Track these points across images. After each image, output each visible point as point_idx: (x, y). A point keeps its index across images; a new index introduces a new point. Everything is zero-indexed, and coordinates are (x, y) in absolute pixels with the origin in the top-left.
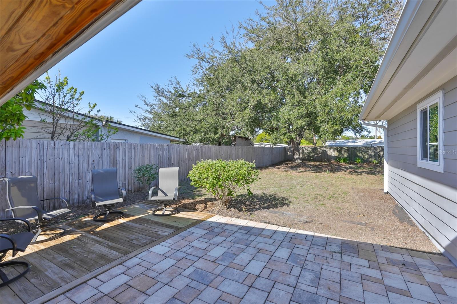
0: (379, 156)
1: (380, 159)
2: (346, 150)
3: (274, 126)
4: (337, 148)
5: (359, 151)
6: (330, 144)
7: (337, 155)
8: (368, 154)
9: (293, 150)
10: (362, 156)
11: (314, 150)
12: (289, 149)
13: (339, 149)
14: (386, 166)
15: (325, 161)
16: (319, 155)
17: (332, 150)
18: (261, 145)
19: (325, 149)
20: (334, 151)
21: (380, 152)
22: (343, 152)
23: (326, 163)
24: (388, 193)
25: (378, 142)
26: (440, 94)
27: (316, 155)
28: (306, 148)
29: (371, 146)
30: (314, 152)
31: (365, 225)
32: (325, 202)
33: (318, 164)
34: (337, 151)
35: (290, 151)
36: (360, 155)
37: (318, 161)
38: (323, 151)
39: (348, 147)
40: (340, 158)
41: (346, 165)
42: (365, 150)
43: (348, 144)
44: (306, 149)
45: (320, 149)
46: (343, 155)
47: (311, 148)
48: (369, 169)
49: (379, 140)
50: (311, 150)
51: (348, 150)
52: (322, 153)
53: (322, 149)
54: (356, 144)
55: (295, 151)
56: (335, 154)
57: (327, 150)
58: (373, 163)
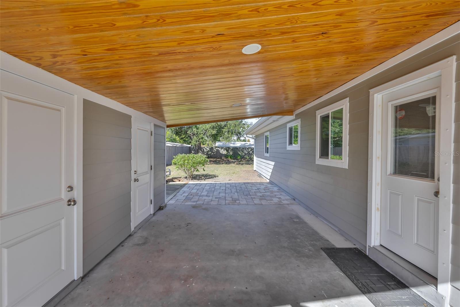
0: (250, 154)
1: (250, 156)
2: (231, 149)
3: (195, 132)
4: (226, 148)
5: (239, 150)
6: (219, 145)
7: (226, 153)
8: (244, 153)
9: (198, 149)
10: (241, 154)
11: (212, 149)
12: (193, 149)
13: (227, 149)
14: (255, 158)
15: (218, 158)
16: (215, 153)
17: (223, 150)
18: (174, 145)
19: (218, 149)
20: (224, 150)
21: (250, 151)
22: (229, 151)
23: (219, 159)
24: (255, 170)
25: (249, 144)
26: (269, 132)
27: (212, 154)
28: (205, 147)
29: (244, 147)
30: (211, 151)
31: (249, 179)
32: (232, 175)
33: (215, 160)
34: (226, 151)
35: (193, 150)
36: (240, 153)
37: (214, 158)
38: (217, 150)
39: (233, 148)
40: (228, 156)
41: (232, 160)
42: (242, 150)
43: (231, 145)
44: (205, 149)
45: (215, 149)
46: (229, 153)
47: (209, 148)
48: (245, 162)
49: (249, 143)
50: (209, 149)
51: (232, 150)
52: (216, 152)
53: (216, 148)
54: (235, 145)
55: (199, 150)
56: (225, 152)
57: (220, 149)
58: (247, 159)
